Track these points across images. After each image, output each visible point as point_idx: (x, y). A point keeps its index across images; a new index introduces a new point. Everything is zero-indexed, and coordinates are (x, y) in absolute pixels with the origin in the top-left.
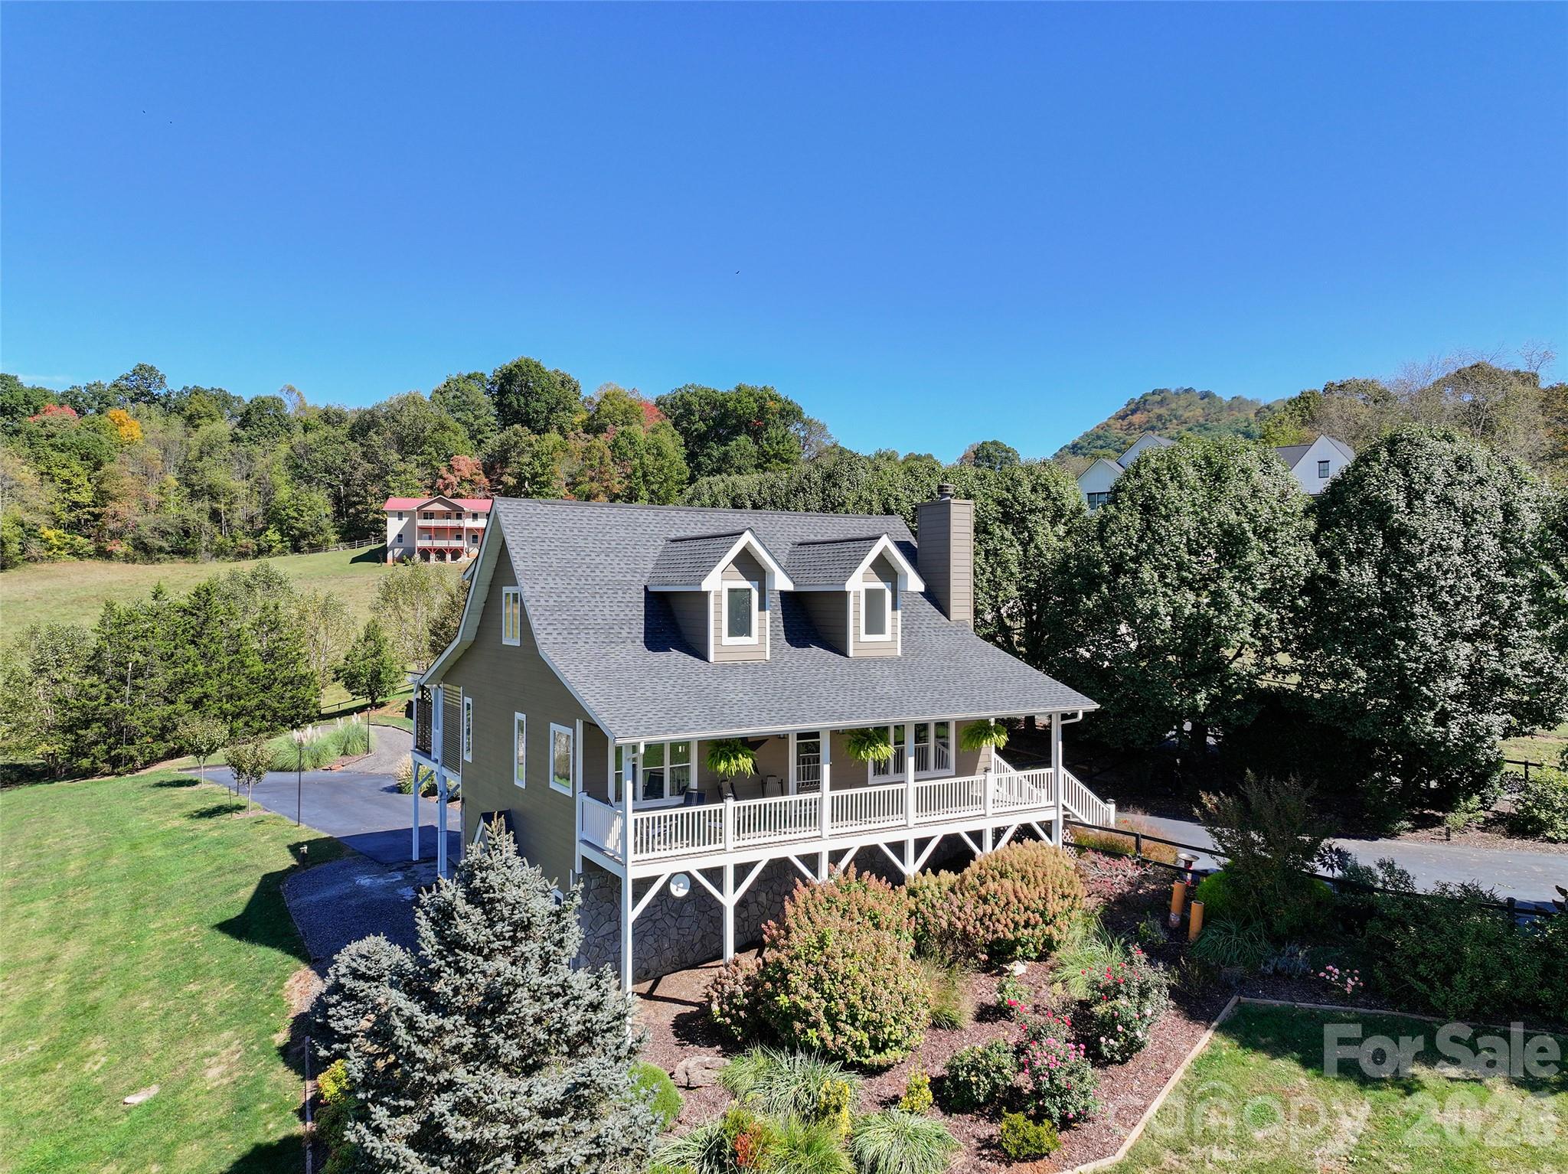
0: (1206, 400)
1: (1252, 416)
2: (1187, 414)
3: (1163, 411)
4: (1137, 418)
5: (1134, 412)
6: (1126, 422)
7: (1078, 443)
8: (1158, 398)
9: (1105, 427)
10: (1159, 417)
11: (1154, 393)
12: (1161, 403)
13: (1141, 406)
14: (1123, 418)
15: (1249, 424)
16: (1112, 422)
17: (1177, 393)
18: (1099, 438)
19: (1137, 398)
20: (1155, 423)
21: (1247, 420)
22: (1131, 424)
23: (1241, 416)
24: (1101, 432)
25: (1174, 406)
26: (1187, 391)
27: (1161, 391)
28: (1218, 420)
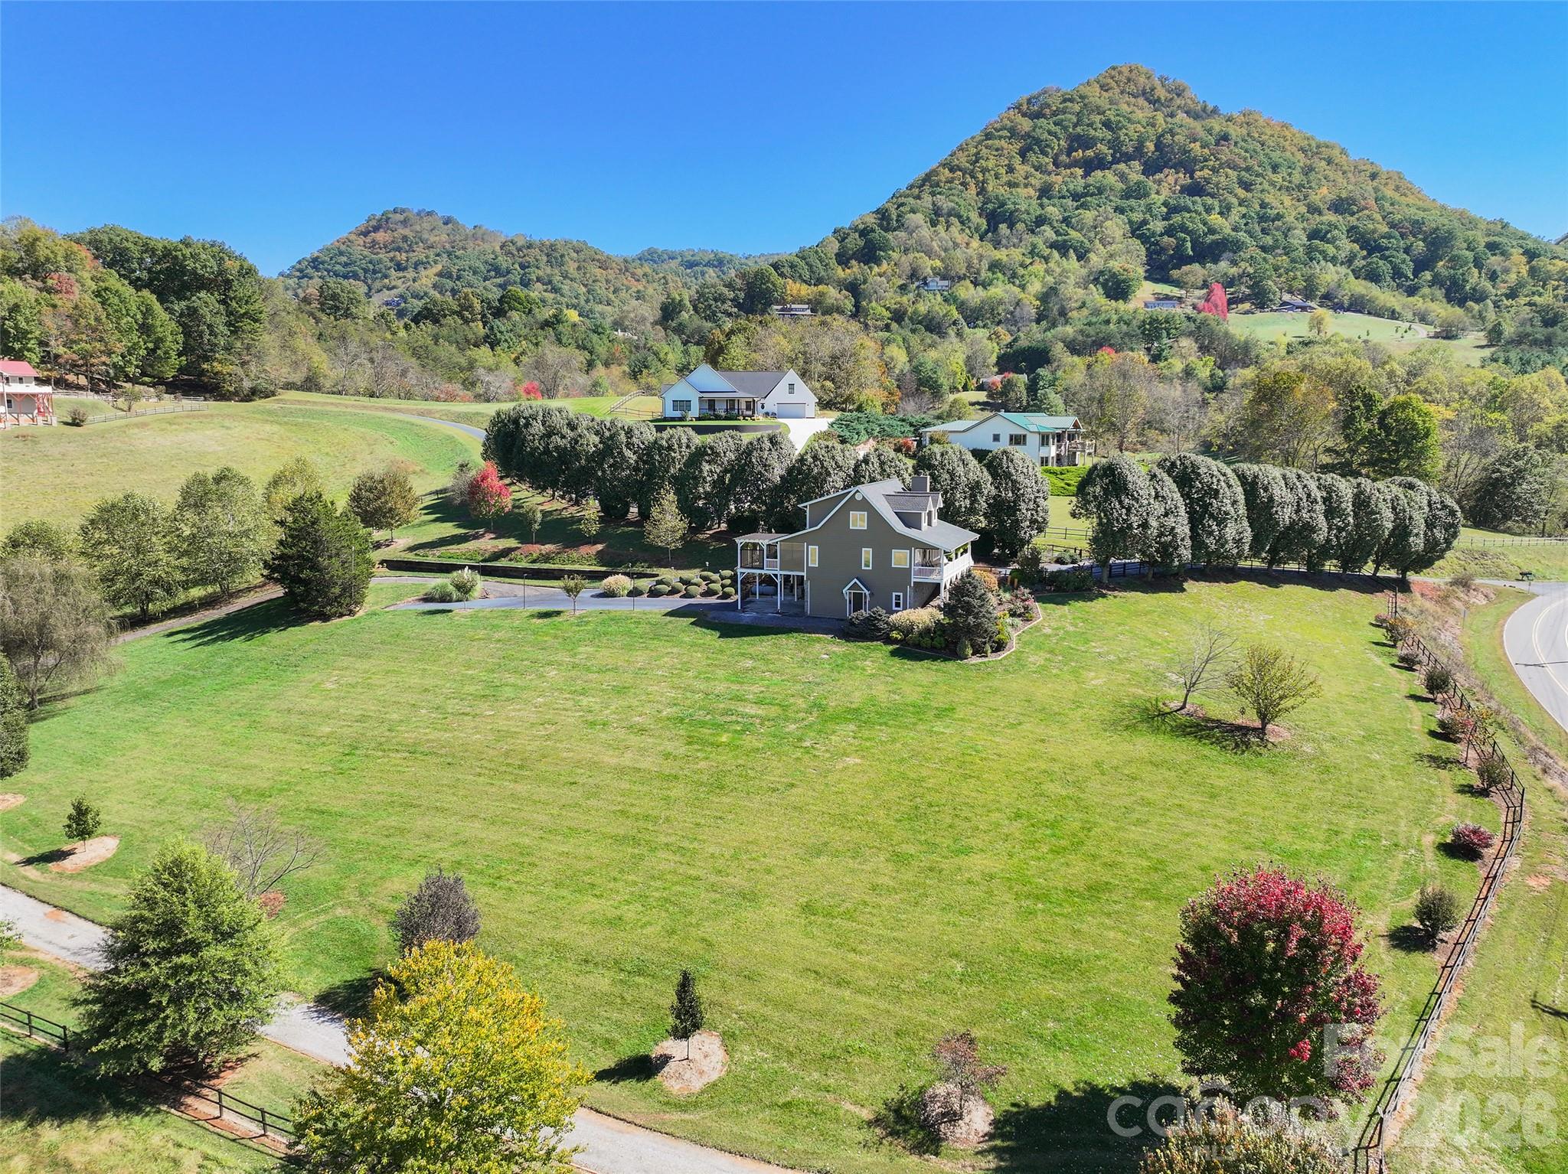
0: (450, 225)
1: (498, 248)
2: (432, 239)
3: (407, 232)
4: (381, 236)
5: (376, 229)
6: (369, 239)
7: (318, 257)
8: (399, 217)
9: (347, 242)
10: (405, 238)
11: (395, 211)
12: (405, 223)
13: (384, 223)
14: (366, 234)
15: (496, 257)
16: (353, 237)
17: (419, 214)
18: (341, 253)
19: (378, 215)
20: (401, 245)
21: (493, 252)
22: (374, 242)
23: (487, 247)
24: (343, 248)
25: (418, 228)
26: (430, 214)
27: (403, 211)
28: (464, 249)
